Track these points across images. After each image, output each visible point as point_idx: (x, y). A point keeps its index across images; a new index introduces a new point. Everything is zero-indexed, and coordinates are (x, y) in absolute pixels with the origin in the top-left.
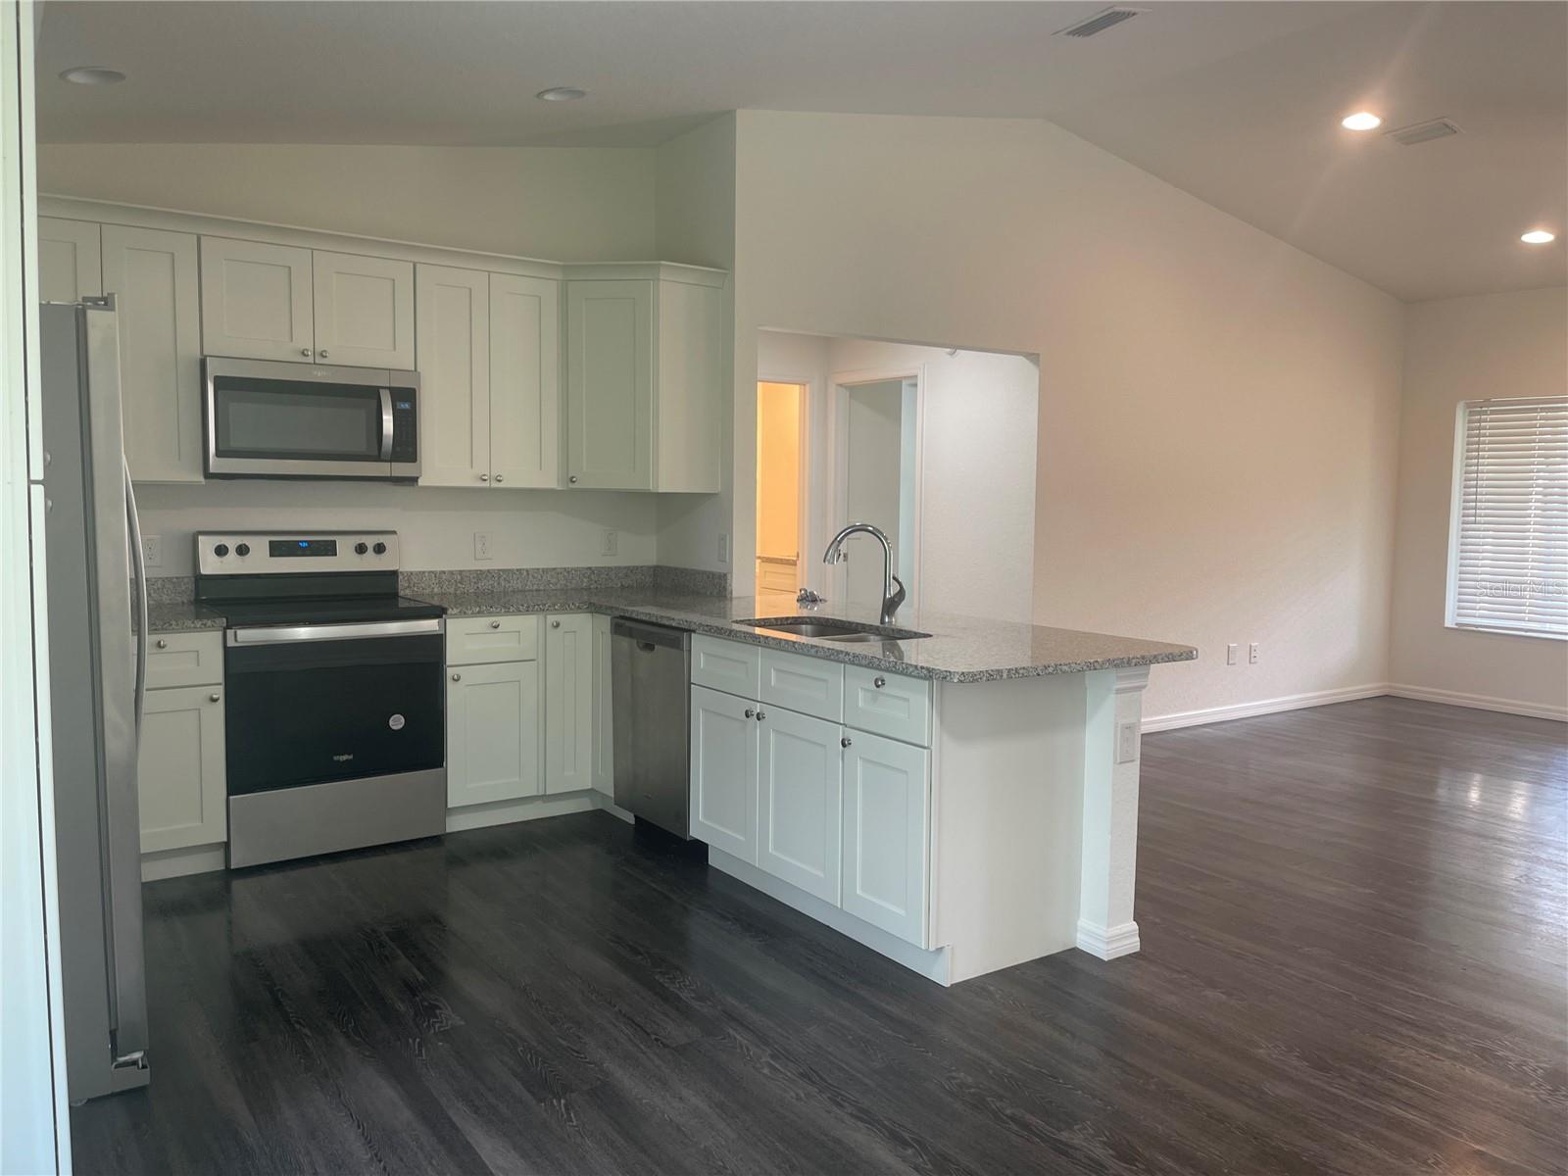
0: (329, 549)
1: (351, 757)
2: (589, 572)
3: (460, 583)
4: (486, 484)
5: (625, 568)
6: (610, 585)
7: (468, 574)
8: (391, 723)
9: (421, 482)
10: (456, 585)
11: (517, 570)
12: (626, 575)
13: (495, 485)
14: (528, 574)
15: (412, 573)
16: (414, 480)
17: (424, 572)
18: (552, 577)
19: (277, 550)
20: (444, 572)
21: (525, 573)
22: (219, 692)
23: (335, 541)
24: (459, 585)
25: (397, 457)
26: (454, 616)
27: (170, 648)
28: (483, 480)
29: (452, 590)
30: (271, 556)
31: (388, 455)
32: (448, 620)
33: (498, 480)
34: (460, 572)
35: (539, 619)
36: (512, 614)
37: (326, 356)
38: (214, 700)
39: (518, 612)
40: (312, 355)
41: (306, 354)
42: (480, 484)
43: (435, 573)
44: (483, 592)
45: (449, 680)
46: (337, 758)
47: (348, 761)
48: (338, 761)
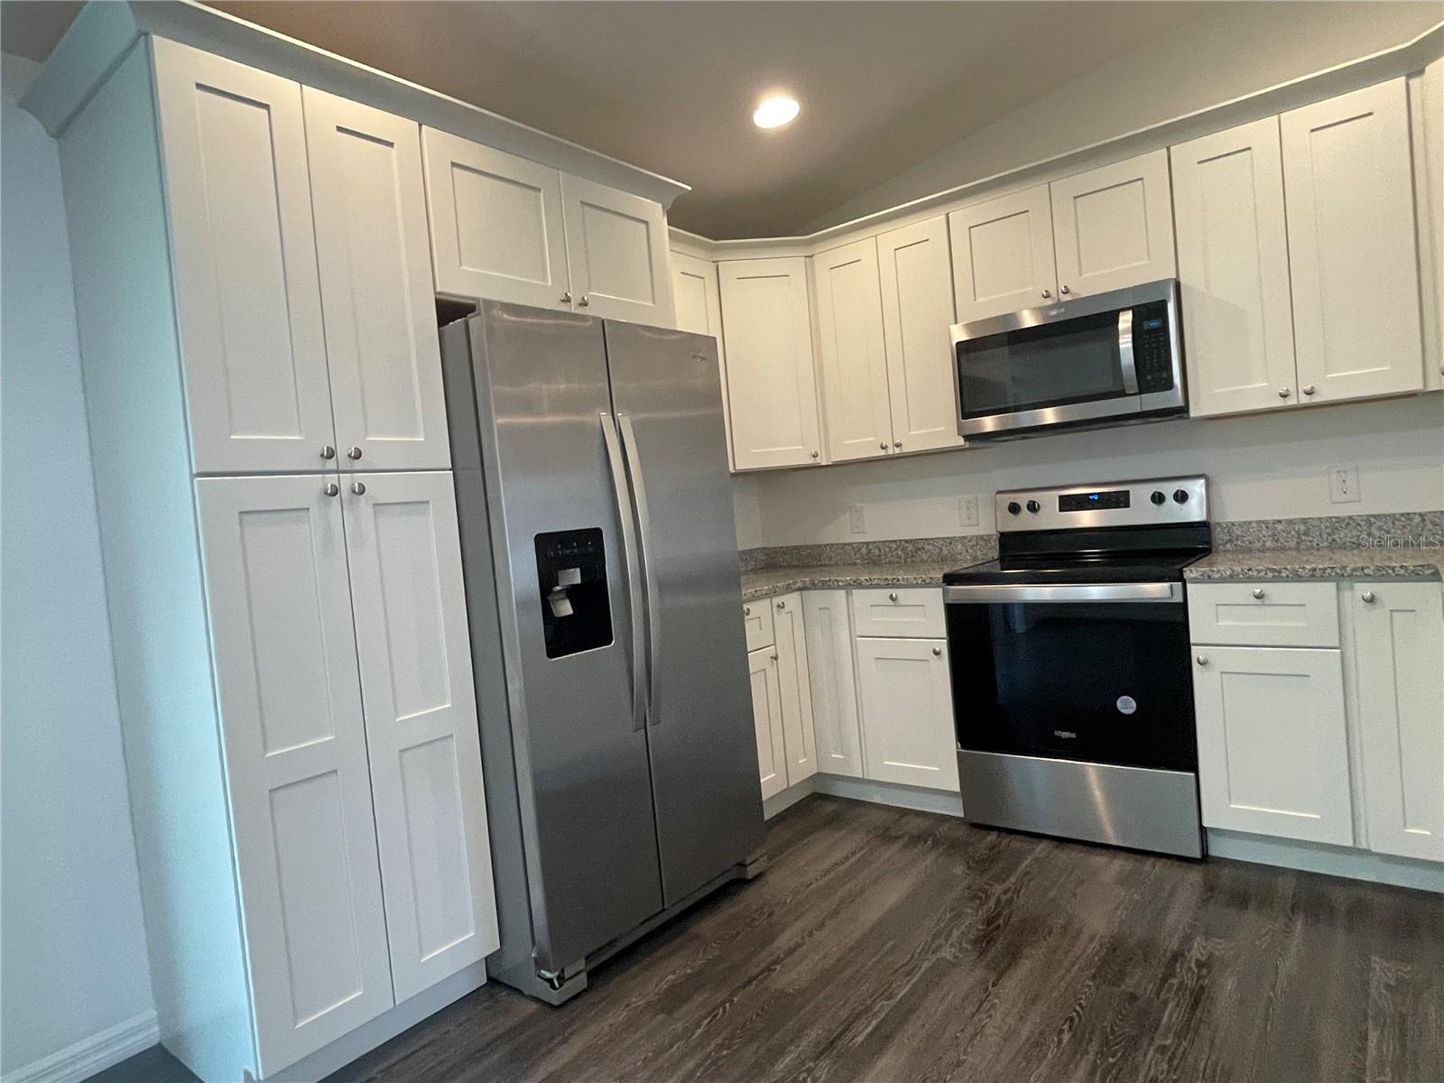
1: (1073, 736)
3: (1305, 534)
4: (1291, 402)
7: (1315, 523)
8: (1119, 704)
9: (1193, 413)
10: (1299, 538)
11: (1402, 515)
13: (1305, 400)
14: (1423, 520)
15: (1233, 524)
16: (1183, 411)
17: (1250, 523)
19: (1068, 504)
20: (1280, 521)
21: (1417, 519)
22: (943, 646)
23: (1128, 492)
24: (1303, 537)
25: (1144, 388)
26: (1195, 581)
27: (901, 601)
28: (1284, 396)
29: (1293, 544)
30: (1060, 511)
31: (1131, 387)
32: (1189, 585)
33: (1309, 393)
34: (1304, 521)
35: (1338, 589)
36: (1287, 580)
37: (1066, 292)
38: (937, 653)
39: (1297, 578)
40: (1055, 295)
41: (1047, 296)
42: (1279, 403)
43: (1266, 523)
44: (1343, 547)
45: (1195, 666)
46: (1058, 733)
47: (1069, 739)
48: (1060, 738)
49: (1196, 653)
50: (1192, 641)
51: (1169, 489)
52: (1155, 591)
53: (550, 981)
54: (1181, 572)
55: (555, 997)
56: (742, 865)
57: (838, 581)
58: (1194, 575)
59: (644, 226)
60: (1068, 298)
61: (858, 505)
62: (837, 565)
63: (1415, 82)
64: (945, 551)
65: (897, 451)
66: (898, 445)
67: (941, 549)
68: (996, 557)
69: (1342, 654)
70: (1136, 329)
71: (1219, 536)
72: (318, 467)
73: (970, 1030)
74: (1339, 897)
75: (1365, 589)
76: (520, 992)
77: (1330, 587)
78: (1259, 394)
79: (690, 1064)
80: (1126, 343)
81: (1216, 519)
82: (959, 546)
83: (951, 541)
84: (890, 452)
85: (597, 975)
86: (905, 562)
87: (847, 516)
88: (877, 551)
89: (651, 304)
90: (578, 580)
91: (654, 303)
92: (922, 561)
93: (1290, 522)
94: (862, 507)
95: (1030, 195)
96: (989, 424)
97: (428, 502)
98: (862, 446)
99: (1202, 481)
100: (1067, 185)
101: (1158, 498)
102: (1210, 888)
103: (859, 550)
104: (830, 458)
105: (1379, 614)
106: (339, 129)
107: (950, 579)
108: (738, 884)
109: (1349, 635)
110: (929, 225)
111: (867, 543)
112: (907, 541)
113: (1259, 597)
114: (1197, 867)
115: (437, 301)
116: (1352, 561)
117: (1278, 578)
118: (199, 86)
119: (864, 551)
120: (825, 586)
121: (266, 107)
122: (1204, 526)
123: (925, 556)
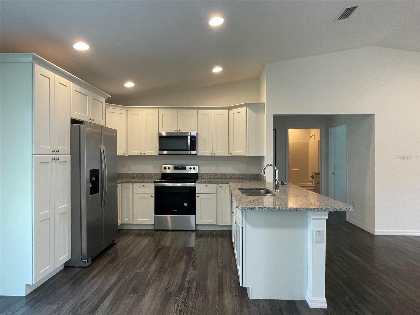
0: (184, 168)
1: (176, 210)
2: (241, 175)
4: (212, 155)
5: (250, 174)
6: (247, 178)
8: (184, 204)
9: (198, 155)
12: (251, 176)
13: (214, 155)
14: (227, 175)
15: (202, 174)
16: (196, 154)
18: (232, 175)
19: (175, 168)
20: (208, 174)
21: (226, 175)
22: (153, 195)
24: (211, 176)
25: (192, 150)
26: (198, 183)
27: (145, 186)
28: (211, 154)
29: (210, 178)
30: (174, 169)
31: (189, 149)
32: (197, 184)
33: (214, 154)
34: (212, 174)
35: (217, 185)
36: (211, 183)
37: (179, 130)
38: (152, 196)
39: (212, 183)
40: (177, 130)
41: (176, 130)
42: (210, 155)
43: (206, 174)
44: (217, 178)
45: (197, 197)
46: (174, 210)
47: (176, 211)
48: (174, 211)
49: (197, 195)
50: (197, 193)
51: (192, 167)
52: (192, 184)
53: (85, 262)
54: (196, 181)
55: (87, 265)
56: (114, 241)
57: (131, 181)
58: (198, 182)
59: (102, 104)
60: (179, 131)
61: (130, 165)
62: (124, 178)
63: (229, 111)
64: (150, 176)
65: (144, 155)
66: (144, 154)
67: (149, 175)
68: (160, 178)
69: (217, 195)
70: (191, 139)
71: (199, 175)
72: (51, 154)
73: (167, 255)
74: (215, 233)
75: (220, 185)
76: (74, 267)
77: (216, 185)
78: (207, 153)
79: (122, 268)
80: (189, 141)
81: (199, 173)
82: (153, 175)
83: (151, 174)
84: (142, 155)
85: (93, 260)
86: (141, 178)
87: (127, 167)
88: (134, 175)
89: (102, 120)
90: (94, 180)
91: (103, 120)
92: (145, 178)
93: (210, 174)
94: (131, 165)
95: (174, 112)
96: (165, 152)
97: (66, 162)
98: (136, 152)
99: (198, 166)
100: (181, 112)
101: (191, 168)
102: (197, 235)
103: (130, 175)
104: (128, 154)
105: (222, 189)
106: (60, 83)
107: (155, 182)
108: (113, 245)
109: (218, 192)
110: (154, 111)
111: (132, 173)
112: (141, 173)
113: (207, 186)
114: (195, 231)
115: (71, 119)
116: (218, 181)
117: (209, 183)
118: (41, 74)
119: (131, 175)
120: (128, 182)
121: (49, 78)
122: (197, 174)
123: (145, 177)
